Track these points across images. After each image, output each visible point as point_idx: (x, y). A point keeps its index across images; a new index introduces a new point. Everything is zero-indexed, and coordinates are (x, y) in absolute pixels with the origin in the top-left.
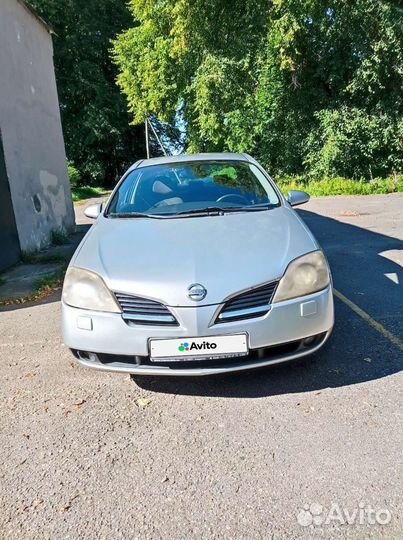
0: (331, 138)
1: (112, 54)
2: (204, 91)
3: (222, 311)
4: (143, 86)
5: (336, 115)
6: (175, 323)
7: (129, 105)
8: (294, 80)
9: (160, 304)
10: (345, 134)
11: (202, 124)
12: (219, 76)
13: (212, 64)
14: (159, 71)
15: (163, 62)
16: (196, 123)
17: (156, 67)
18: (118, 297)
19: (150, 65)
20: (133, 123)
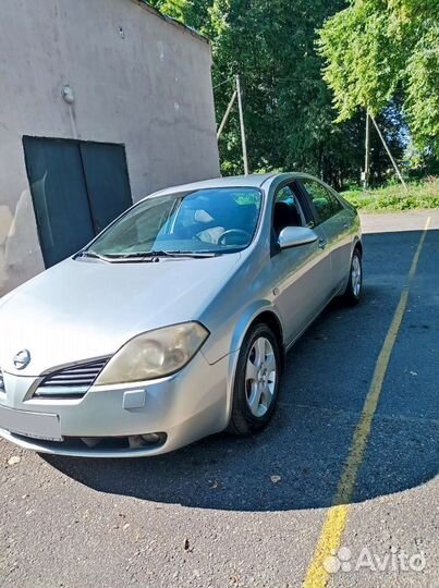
1: (317, 46)
2: (421, 72)
4: (350, 79)
7: (334, 100)
14: (369, 57)
15: (375, 46)
17: (366, 53)
19: (358, 53)
20: (338, 120)
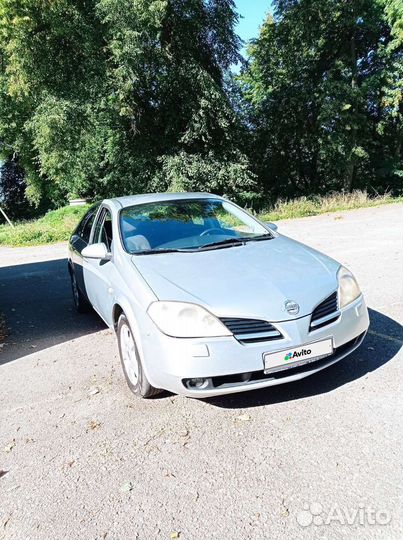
0: (174, 180)
2: (46, 130)
3: (312, 320)
5: (177, 159)
6: (281, 337)
8: (133, 127)
9: (264, 322)
10: (188, 177)
11: (43, 163)
12: (60, 118)
13: (52, 106)
16: (35, 160)
18: (225, 321)
